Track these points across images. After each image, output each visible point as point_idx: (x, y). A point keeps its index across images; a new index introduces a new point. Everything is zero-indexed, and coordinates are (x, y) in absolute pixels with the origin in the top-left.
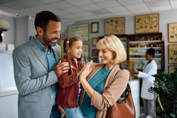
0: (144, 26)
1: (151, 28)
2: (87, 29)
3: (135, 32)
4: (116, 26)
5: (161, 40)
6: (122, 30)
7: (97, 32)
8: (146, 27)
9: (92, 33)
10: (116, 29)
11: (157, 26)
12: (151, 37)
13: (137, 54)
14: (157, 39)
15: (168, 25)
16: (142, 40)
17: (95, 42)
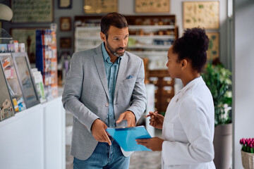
0: (148, 2)
1: (159, 6)
3: (135, 11)
5: (174, 25)
6: (113, 7)
7: (70, 7)
8: (151, 4)
9: (60, 8)
10: (103, 3)
11: (167, 4)
12: (160, 20)
13: (138, 46)
14: (168, 24)
15: (183, 4)
16: (147, 25)
17: (66, 25)
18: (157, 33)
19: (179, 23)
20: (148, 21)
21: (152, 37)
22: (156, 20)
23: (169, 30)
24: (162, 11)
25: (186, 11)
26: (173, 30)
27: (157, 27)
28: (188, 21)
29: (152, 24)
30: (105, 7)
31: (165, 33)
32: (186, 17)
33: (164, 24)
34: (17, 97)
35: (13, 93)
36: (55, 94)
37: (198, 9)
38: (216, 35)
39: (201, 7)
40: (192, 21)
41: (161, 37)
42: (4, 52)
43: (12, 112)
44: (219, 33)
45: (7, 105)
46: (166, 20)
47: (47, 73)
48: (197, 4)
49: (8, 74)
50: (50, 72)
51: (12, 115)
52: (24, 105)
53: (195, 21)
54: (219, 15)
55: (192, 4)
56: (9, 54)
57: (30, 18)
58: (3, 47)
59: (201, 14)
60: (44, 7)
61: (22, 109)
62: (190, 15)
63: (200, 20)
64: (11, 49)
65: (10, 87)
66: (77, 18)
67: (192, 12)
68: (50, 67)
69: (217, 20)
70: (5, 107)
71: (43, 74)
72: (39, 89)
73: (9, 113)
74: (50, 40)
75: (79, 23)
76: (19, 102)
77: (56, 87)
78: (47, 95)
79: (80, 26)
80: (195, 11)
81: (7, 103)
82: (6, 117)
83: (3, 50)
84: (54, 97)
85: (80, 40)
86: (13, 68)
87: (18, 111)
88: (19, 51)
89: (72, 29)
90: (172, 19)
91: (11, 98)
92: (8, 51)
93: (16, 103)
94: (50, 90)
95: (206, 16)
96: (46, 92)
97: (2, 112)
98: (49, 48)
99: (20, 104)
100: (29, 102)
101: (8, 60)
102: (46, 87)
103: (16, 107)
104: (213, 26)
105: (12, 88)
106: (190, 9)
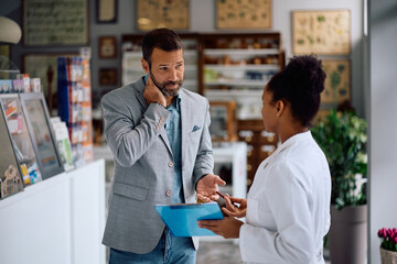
0: (237, 13)
1: (254, 18)
2: (84, 10)
3: (216, 27)
4: (165, 9)
5: (278, 48)
6: (181, 20)
7: (114, 21)
8: (242, 15)
9: (99, 22)
10: (165, 15)
11: (268, 15)
12: (256, 41)
13: (222, 81)
14: (269, 47)
15: (292, 14)
16: (235, 48)
17: (108, 49)
18: (251, 61)
19: (286, 45)
20: (237, 42)
21: (244, 67)
22: (249, 41)
23: (270, 56)
24: (258, 26)
25: (297, 26)
26: (276, 56)
27: (251, 52)
28: (301, 42)
29: (244, 47)
30: (169, 20)
31: (263, 60)
32: (298, 36)
33: (262, 47)
34: (28, 163)
35: (21, 156)
36: (88, 157)
37: (316, 23)
38: (346, 64)
39: (321, 19)
40: (307, 42)
41: (257, 68)
42: (8, 92)
43: (21, 184)
44: (350, 61)
45: (11, 174)
46: (266, 41)
47: (76, 124)
48: (315, 16)
49: (13, 126)
50: (79, 124)
51: (20, 190)
52: (39, 175)
53: (311, 41)
54: (349, 32)
55: (307, 16)
56: (16, 95)
57: (53, 38)
58: (5, 84)
59: (321, 31)
60: (73, 21)
61: (35, 180)
62: (303, 32)
63: (319, 40)
64: (18, 87)
65: (16, 147)
66: (126, 38)
67: (307, 27)
68: (80, 114)
69: (346, 40)
70: (9, 177)
71: (69, 126)
72: (64, 150)
73: (16, 186)
74: (80, 73)
75: (128, 45)
76: (30, 170)
77: (90, 147)
78: (76, 159)
79: (130, 50)
80: (311, 27)
81: (11, 171)
82: (10, 192)
83: (6, 89)
84: (88, 162)
85: (130, 72)
86: (20, 117)
87: (29, 184)
88: (31, 90)
89: (118, 55)
90: (275, 38)
91: (18, 164)
92: (14, 91)
93: (26, 171)
94: (80, 150)
95: (329, 33)
96: (74, 154)
97: (4, 186)
98: (79, 85)
99: (32, 173)
100: (48, 168)
101: (13, 105)
102: (74, 146)
103: (26, 178)
104: (339, 49)
105: (20, 148)
106: (303, 23)
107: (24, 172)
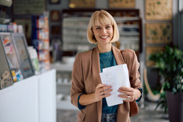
3: (108, 6)
5: (138, 16)
6: (91, 3)
9: (51, 3)
11: (133, 1)
12: (128, 13)
14: (134, 16)
15: (145, 1)
17: (55, 16)
19: (142, 15)
21: (122, 26)
22: (124, 13)
23: (135, 21)
24: (129, 6)
26: (137, 21)
27: (126, 18)
28: (149, 14)
29: (122, 16)
30: (86, 3)
33: (131, 16)
34: (16, 70)
35: (12, 66)
36: (47, 68)
37: (156, 5)
38: (170, 25)
39: (159, 3)
40: (152, 14)
41: (129, 26)
42: (5, 31)
43: (11, 82)
44: (172, 24)
45: (6, 76)
46: (132, 13)
47: (41, 51)
48: (155, 2)
49: (7, 50)
50: (43, 51)
51: (11, 85)
52: (21, 76)
53: (154, 13)
54: (172, 10)
55: (152, 2)
56: (9, 34)
58: (4, 27)
59: (158, 9)
61: (19, 79)
62: (150, 10)
64: (10, 29)
65: (9, 61)
66: (65, 11)
67: (152, 8)
68: (43, 46)
69: (170, 12)
70: (5, 77)
71: (38, 51)
72: (35, 64)
73: (9, 83)
74: (44, 24)
75: (65, 15)
76: (17, 74)
77: (48, 63)
78: (41, 69)
79: (66, 17)
80: (154, 7)
81: (6, 74)
82: (5, 86)
83: (3, 30)
84: (47, 70)
85: (67, 28)
86: (12, 45)
87: (16, 81)
88: (18, 31)
89: (60, 20)
90: (136, 12)
91: (10, 70)
92: (8, 31)
93: (15, 74)
94: (43, 65)
95: (163, 10)
96: (40, 66)
97: (2, 82)
98: (43, 30)
99: (18, 76)
100: (26, 73)
101: (8, 38)
102: (40, 62)
103: (15, 78)
104: (167, 18)
105: (11, 62)
106: (150, 5)
107: (13, 75)
